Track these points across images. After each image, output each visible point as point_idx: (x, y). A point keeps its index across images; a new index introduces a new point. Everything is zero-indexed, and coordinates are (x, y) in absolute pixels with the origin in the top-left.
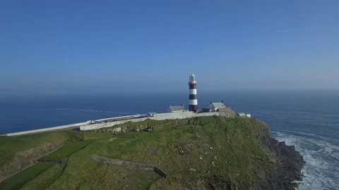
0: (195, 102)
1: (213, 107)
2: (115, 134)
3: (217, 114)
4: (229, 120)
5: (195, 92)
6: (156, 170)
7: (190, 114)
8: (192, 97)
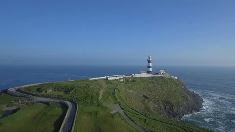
0: (151, 70)
1: (160, 72)
2: (121, 82)
3: (162, 76)
4: (168, 79)
5: (151, 64)
6: (144, 96)
7: (150, 75)
8: (149, 67)
